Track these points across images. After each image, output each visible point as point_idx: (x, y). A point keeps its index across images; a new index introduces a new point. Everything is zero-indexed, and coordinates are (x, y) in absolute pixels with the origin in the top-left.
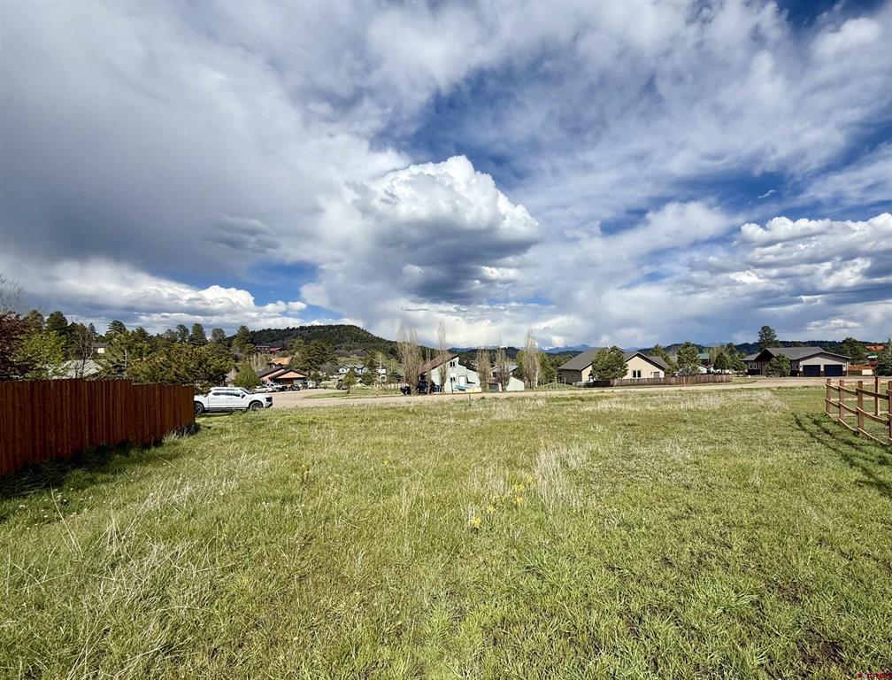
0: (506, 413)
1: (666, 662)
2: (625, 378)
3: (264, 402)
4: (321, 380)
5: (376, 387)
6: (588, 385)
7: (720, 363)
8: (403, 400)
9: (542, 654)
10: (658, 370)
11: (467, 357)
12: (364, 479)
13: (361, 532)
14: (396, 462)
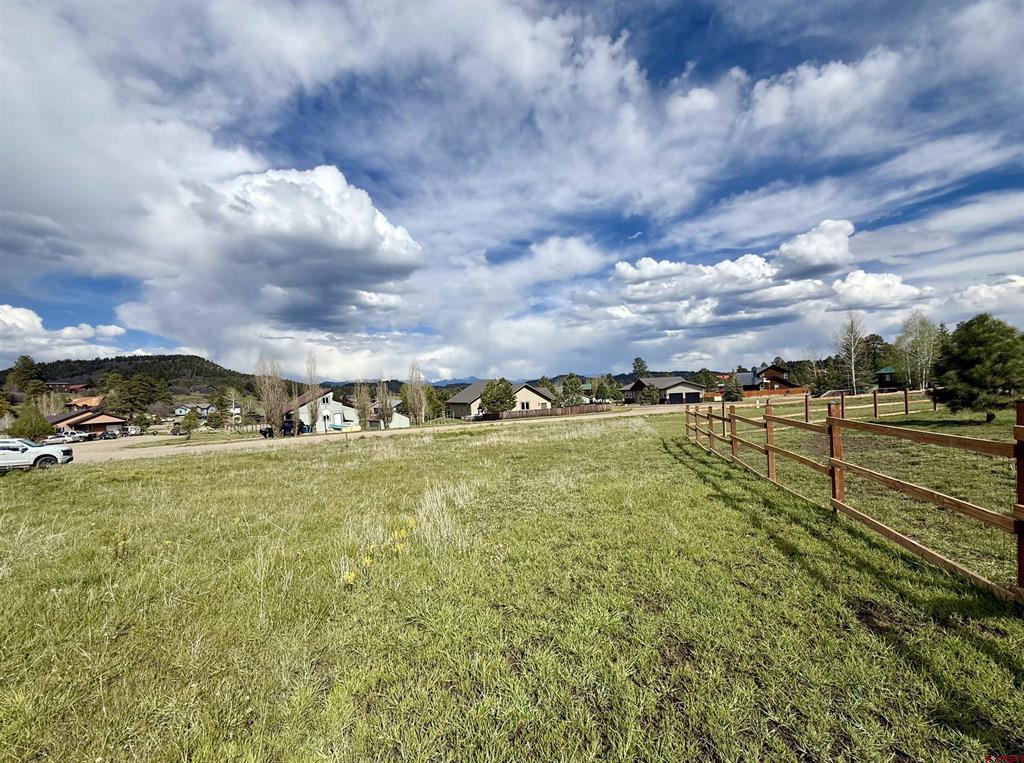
0: (388, 453)
1: (545, 692)
2: (514, 410)
3: (60, 457)
4: (148, 425)
5: (227, 430)
6: (477, 419)
7: (601, 393)
8: (263, 444)
9: (421, 710)
10: (545, 401)
11: (344, 392)
12: (207, 543)
13: (201, 610)
14: (251, 519)
